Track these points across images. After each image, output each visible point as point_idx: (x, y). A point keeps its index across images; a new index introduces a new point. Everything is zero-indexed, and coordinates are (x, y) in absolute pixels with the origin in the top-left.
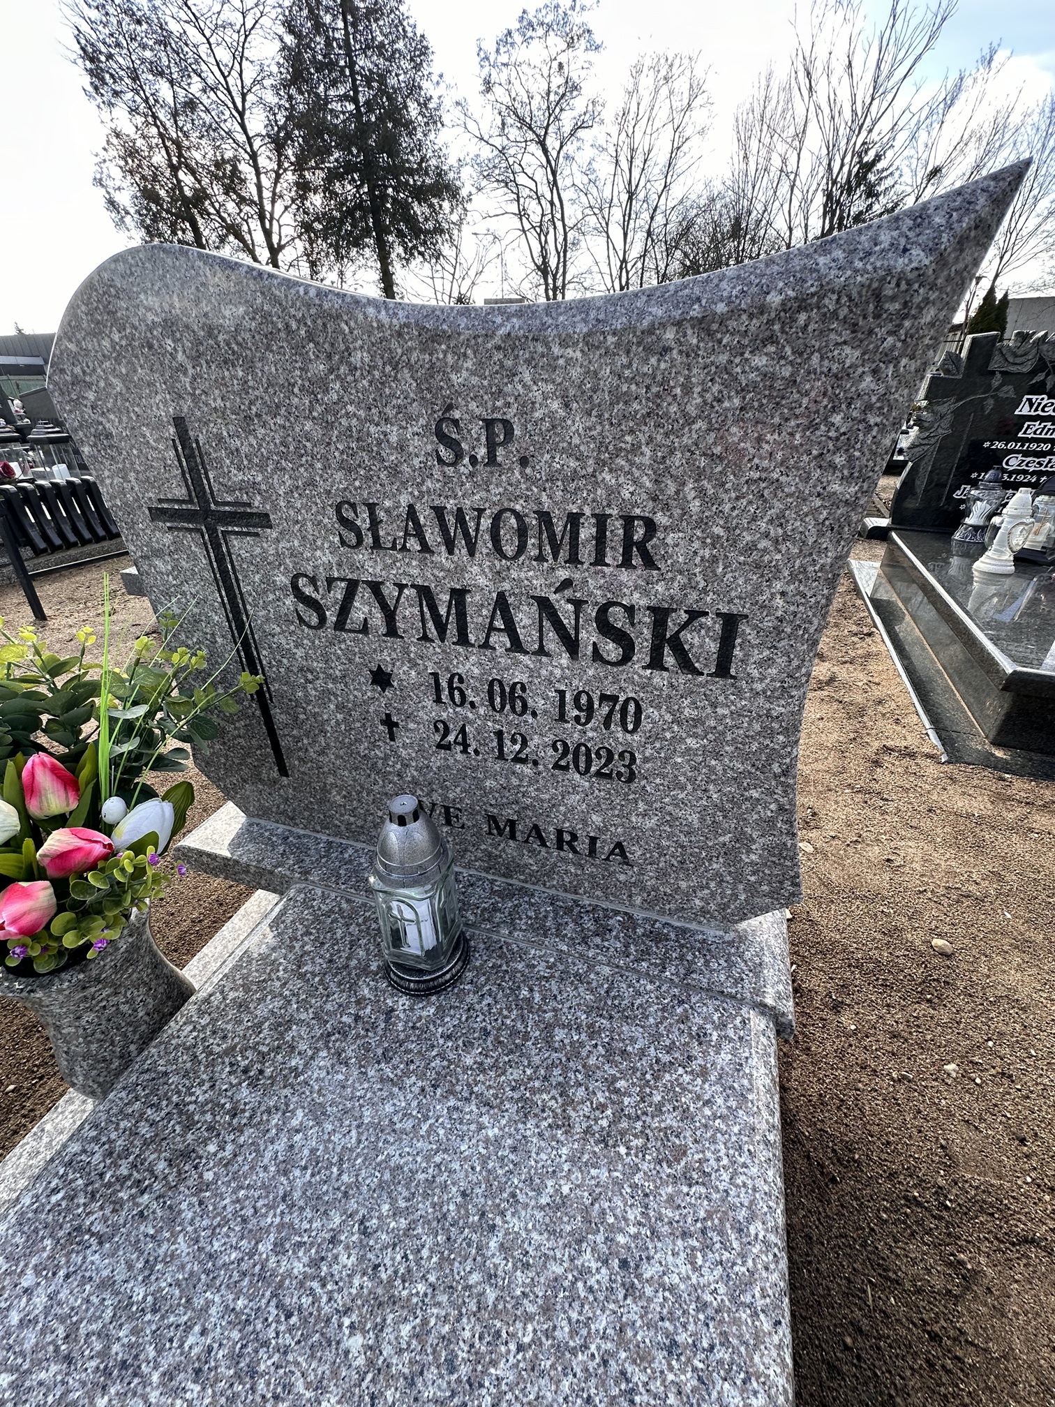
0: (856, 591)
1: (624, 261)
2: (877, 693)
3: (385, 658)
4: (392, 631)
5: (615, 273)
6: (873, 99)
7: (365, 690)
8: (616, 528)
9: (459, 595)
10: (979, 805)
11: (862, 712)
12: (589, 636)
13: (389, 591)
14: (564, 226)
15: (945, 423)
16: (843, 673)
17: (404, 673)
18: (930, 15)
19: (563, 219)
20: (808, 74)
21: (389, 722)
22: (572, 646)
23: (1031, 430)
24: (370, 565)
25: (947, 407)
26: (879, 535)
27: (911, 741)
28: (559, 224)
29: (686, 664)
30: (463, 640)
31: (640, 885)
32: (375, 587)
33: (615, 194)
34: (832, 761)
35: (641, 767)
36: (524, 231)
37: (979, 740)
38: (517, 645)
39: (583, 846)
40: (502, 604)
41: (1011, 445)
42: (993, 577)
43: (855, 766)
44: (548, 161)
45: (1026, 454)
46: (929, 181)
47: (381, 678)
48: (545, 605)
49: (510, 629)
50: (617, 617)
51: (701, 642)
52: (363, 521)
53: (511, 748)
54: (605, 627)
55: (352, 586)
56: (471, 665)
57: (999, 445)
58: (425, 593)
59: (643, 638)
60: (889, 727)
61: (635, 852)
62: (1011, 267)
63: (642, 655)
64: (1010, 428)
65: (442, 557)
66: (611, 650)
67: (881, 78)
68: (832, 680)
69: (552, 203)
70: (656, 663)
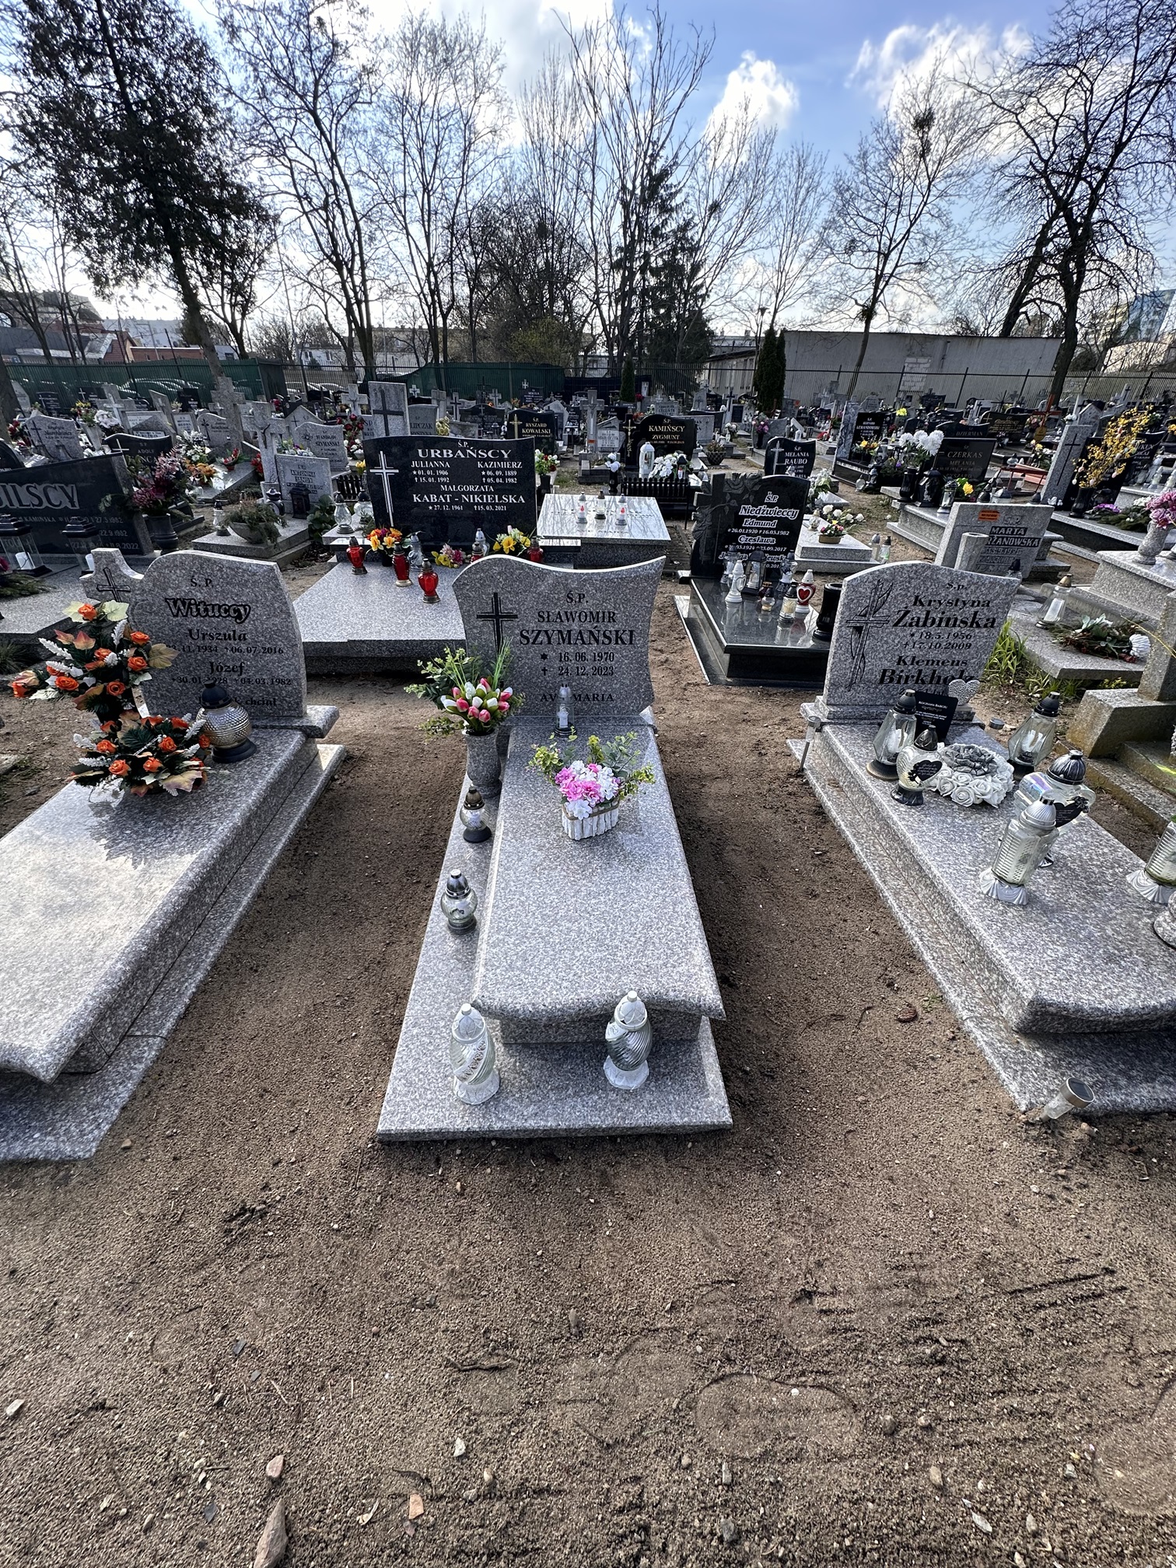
0: (678, 614)
1: (430, 265)
2: (686, 664)
3: (546, 651)
4: (549, 643)
5: (422, 276)
6: (652, 126)
7: (538, 660)
8: (607, 614)
9: (569, 632)
10: (720, 697)
11: (679, 672)
12: (601, 638)
13: (550, 632)
14: (354, 212)
15: (709, 519)
16: (671, 657)
17: (552, 654)
18: (691, 55)
19: (351, 205)
20: (592, 91)
21: (544, 670)
22: (597, 641)
23: (747, 523)
24: (545, 626)
25: (708, 510)
26: (685, 581)
27: (698, 680)
28: (347, 209)
29: (623, 643)
30: (570, 643)
31: (616, 706)
32: (546, 632)
33: (408, 182)
34: (669, 691)
35: (615, 670)
36: (305, 213)
37: (723, 677)
38: (584, 643)
39: (600, 698)
40: (580, 632)
41: (740, 531)
42: (733, 604)
43: (677, 691)
44: (323, 133)
45: (748, 535)
46: (711, 214)
47: (544, 657)
48: (591, 632)
49: (582, 639)
50: (608, 633)
51: (626, 637)
52: (545, 616)
53: (580, 671)
54: (605, 636)
55: (539, 632)
56: (571, 649)
57: (736, 531)
58: (560, 632)
59: (613, 637)
60: (690, 676)
61: (614, 696)
62: (785, 304)
63: (613, 642)
64: (739, 521)
65: (566, 623)
66: (607, 641)
67: (658, 106)
68: (667, 660)
69: (335, 184)
70: (617, 643)
